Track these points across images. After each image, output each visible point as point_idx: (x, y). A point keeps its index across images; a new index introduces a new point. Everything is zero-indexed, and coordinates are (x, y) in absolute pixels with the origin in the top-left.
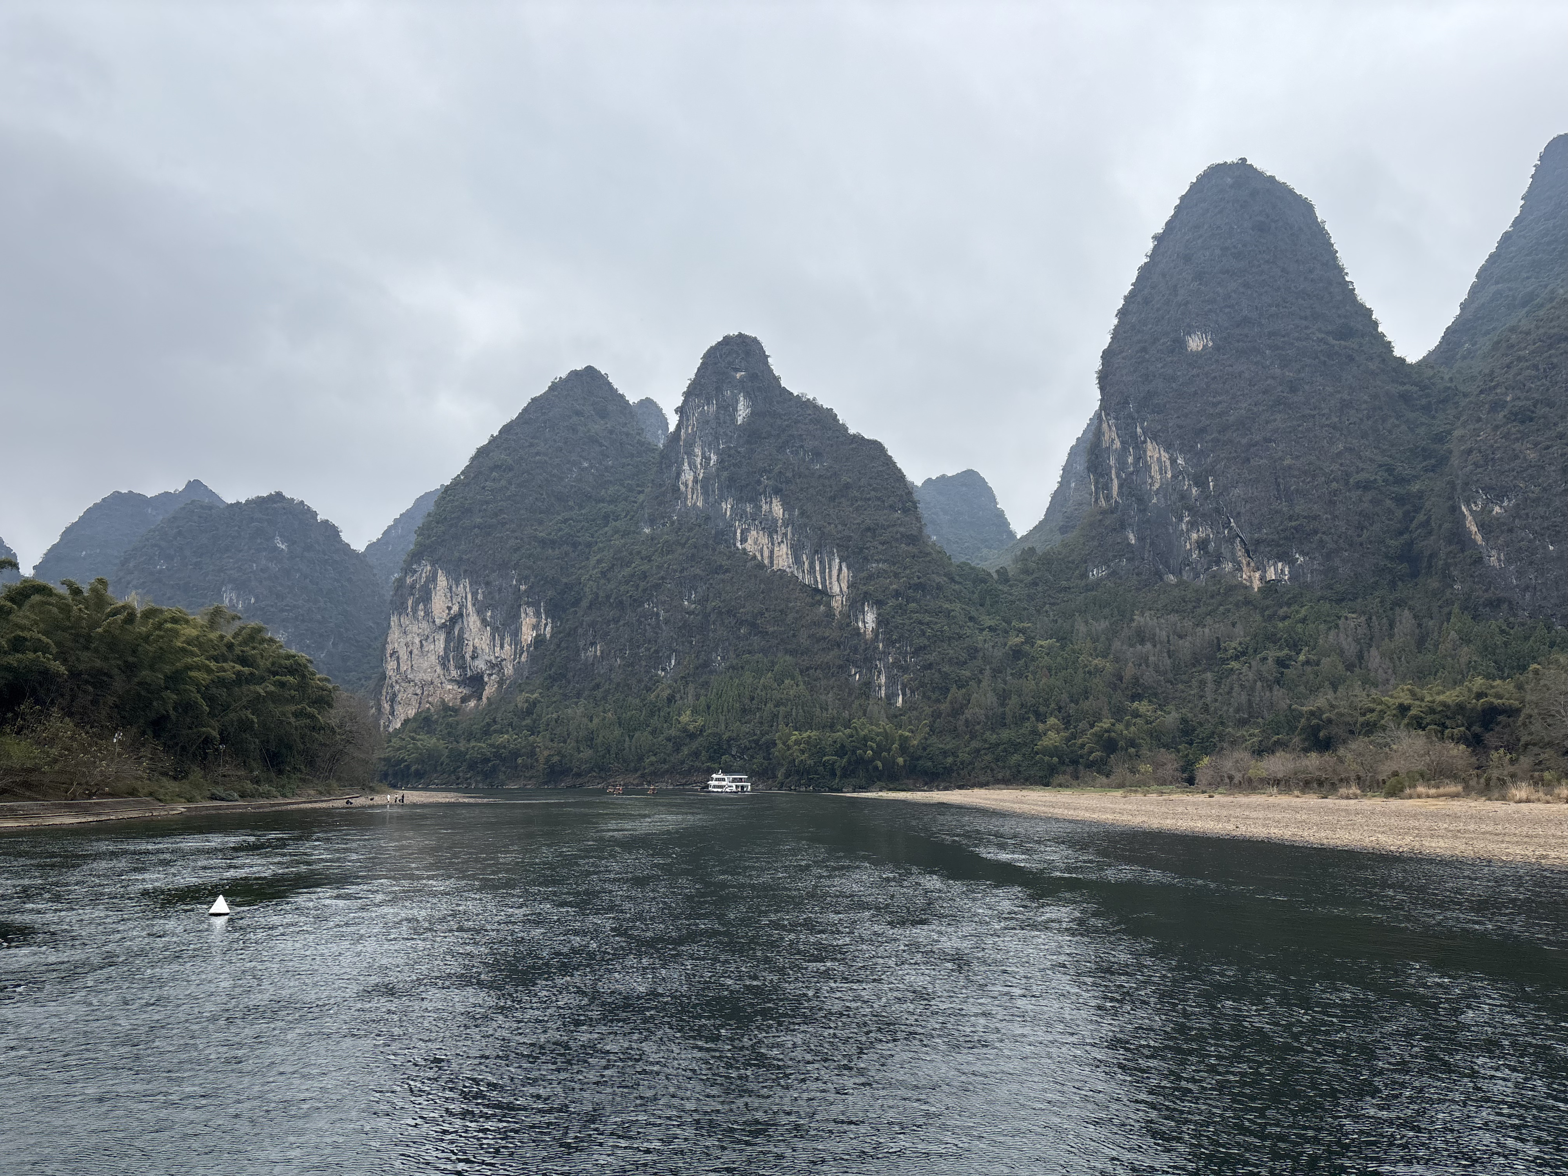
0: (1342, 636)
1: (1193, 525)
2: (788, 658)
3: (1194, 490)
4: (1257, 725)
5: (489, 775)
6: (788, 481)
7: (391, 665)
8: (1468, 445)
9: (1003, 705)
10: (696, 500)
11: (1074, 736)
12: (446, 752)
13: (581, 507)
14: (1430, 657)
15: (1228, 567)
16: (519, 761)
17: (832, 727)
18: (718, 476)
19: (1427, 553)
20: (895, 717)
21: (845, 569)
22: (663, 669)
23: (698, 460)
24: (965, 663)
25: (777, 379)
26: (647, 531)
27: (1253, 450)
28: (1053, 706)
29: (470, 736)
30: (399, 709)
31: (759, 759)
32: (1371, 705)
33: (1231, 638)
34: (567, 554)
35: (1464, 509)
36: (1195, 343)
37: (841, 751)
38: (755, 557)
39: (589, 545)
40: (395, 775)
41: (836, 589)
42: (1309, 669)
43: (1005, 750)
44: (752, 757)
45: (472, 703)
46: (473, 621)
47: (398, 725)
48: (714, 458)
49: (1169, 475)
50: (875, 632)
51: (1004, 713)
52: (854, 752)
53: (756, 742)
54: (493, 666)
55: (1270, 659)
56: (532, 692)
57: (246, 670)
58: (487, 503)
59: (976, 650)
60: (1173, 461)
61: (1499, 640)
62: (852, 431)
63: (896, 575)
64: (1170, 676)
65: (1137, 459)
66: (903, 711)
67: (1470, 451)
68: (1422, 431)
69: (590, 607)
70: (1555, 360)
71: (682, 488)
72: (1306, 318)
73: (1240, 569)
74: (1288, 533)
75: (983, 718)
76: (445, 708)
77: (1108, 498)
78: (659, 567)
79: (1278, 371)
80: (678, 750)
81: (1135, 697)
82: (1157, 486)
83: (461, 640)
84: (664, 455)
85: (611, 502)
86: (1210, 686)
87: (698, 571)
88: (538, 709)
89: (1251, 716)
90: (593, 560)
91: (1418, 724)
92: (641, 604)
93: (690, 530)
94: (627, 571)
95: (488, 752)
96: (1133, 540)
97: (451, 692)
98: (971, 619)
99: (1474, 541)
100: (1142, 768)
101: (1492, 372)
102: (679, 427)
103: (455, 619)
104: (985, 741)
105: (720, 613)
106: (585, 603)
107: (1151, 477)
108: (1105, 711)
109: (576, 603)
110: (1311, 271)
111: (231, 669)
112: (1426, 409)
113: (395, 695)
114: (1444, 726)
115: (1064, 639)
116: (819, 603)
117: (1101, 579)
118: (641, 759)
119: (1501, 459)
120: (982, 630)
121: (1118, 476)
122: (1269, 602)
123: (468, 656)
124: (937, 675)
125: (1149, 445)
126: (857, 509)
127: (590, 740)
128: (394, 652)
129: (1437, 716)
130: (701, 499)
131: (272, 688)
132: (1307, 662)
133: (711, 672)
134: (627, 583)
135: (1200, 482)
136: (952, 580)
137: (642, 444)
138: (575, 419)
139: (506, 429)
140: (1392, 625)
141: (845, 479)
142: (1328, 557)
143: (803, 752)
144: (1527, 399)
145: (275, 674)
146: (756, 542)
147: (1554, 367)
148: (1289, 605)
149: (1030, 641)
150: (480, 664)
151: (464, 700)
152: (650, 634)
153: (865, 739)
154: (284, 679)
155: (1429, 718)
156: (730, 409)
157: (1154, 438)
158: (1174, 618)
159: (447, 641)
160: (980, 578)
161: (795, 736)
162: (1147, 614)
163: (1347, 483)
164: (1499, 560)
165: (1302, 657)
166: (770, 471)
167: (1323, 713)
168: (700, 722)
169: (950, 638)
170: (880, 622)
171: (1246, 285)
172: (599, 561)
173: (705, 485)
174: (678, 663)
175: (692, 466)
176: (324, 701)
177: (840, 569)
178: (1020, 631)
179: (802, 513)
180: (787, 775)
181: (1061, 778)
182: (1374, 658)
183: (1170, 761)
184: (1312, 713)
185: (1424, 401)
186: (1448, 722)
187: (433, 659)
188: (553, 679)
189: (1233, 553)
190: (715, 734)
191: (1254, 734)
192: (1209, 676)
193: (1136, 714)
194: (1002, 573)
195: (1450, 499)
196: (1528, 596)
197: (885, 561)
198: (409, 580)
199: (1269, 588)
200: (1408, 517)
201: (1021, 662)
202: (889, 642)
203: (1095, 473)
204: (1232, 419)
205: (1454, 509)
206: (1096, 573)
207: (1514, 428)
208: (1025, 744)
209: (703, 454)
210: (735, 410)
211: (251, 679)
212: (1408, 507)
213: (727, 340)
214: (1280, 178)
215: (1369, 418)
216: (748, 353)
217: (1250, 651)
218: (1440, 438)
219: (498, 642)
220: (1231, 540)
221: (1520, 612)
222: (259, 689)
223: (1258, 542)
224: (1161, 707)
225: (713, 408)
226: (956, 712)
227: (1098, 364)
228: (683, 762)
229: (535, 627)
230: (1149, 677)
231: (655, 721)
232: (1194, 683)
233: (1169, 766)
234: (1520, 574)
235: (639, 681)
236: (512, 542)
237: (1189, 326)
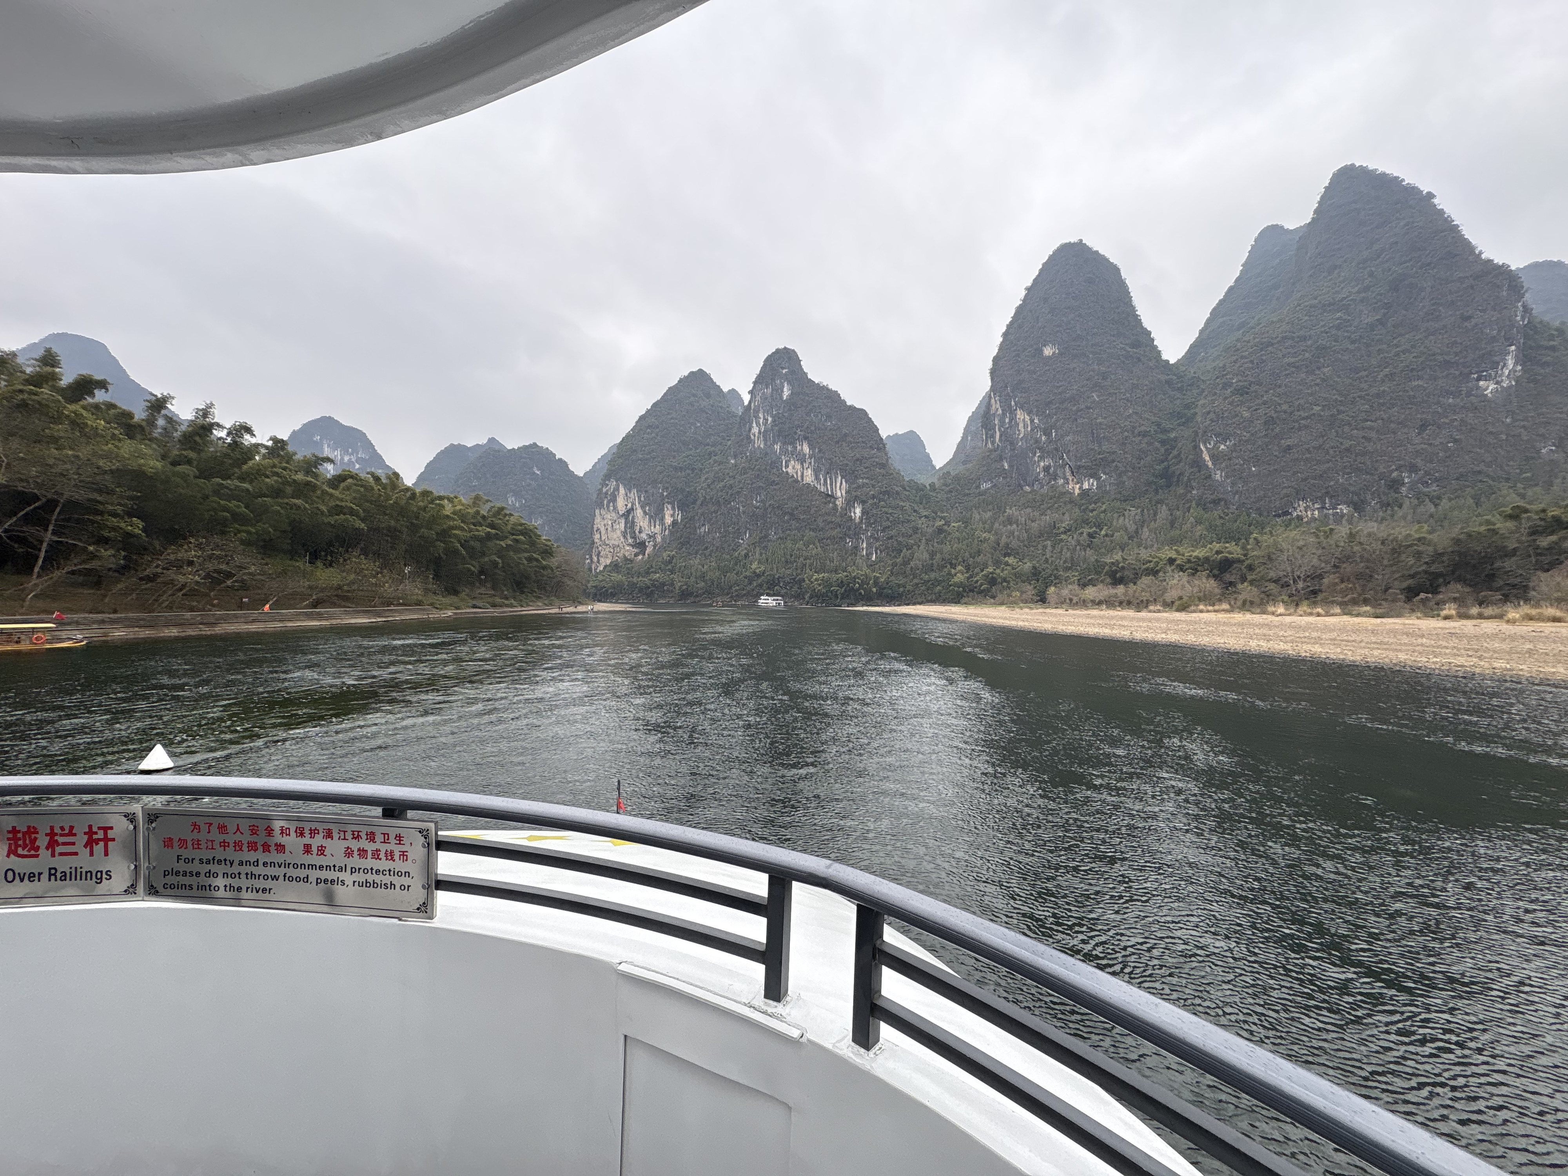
0: (1127, 520)
1: (1041, 458)
2: (811, 533)
3: (1043, 438)
4: (1077, 571)
5: (649, 595)
6: (812, 432)
7: (597, 536)
8: (1208, 409)
9: (932, 559)
10: (760, 443)
11: (971, 576)
12: (626, 583)
13: (696, 449)
14: (1178, 532)
15: (1061, 481)
16: (665, 588)
17: (836, 572)
18: (772, 430)
19: (1177, 473)
20: (871, 566)
21: (844, 483)
22: (742, 539)
23: (761, 421)
24: (911, 536)
25: (806, 374)
26: (733, 461)
27: (1079, 414)
28: (960, 559)
29: (639, 574)
30: (602, 560)
31: (795, 588)
32: (1150, 559)
33: (1062, 522)
34: (689, 475)
35: (1202, 447)
36: (1048, 351)
37: (841, 584)
38: (793, 476)
39: (701, 470)
40: (601, 594)
41: (839, 494)
42: (1107, 539)
43: (932, 584)
44: (791, 587)
45: (640, 557)
46: (639, 512)
47: (602, 569)
48: (770, 419)
49: (1029, 429)
50: (861, 518)
51: (932, 564)
52: (848, 585)
53: (794, 579)
54: (650, 537)
55: (1085, 534)
56: (672, 551)
57: (493, 531)
58: (645, 446)
59: (917, 529)
60: (1032, 421)
61: (1219, 522)
62: (849, 403)
63: (873, 486)
64: (1026, 543)
65: (1011, 421)
66: (875, 563)
67: (1209, 413)
68: (1178, 402)
69: (701, 505)
70: (1264, 358)
71: (752, 437)
72: (1114, 336)
73: (1068, 483)
74: (1097, 462)
75: (921, 566)
76: (626, 559)
77: (993, 443)
78: (739, 482)
79: (1096, 367)
80: (750, 584)
81: (1008, 555)
82: (1022, 435)
83: (633, 522)
84: (742, 418)
85: (712, 446)
86: (1049, 548)
87: (761, 484)
88: (674, 561)
89: (1072, 565)
90: (703, 479)
91: (1181, 568)
92: (730, 503)
93: (757, 461)
94: (721, 484)
95: (648, 583)
96: (1006, 466)
97: (629, 551)
98: (915, 511)
99: (1207, 466)
100: (1014, 594)
101: (1225, 365)
102: (750, 402)
103: (629, 512)
104: (921, 579)
105: (774, 508)
106: (699, 502)
107: (1019, 431)
108: (990, 563)
109: (694, 502)
110: (1117, 308)
111: (483, 531)
112: (1180, 389)
113: (599, 553)
114: (1197, 571)
115: (966, 522)
116: (830, 502)
117: (988, 489)
118: (731, 588)
119: (1227, 417)
120: (920, 518)
121: (999, 430)
122: (1083, 502)
123: (637, 532)
124: (895, 543)
125: (1018, 412)
126: (851, 448)
127: (703, 577)
128: (598, 529)
129: (1193, 565)
130: (763, 443)
131: (510, 542)
132: (1106, 535)
133: (769, 541)
134: (722, 491)
135: (1047, 433)
136: (905, 489)
137: (729, 412)
138: (692, 399)
139: (655, 405)
140: (1155, 514)
141: (845, 431)
142: (1120, 475)
143: (820, 585)
144: (1245, 381)
145: (513, 534)
146: (793, 468)
147: (1264, 361)
148: (1095, 503)
149: (947, 523)
150: (644, 536)
151: (636, 555)
152: (735, 520)
153: (855, 578)
154: (518, 537)
155: (1188, 566)
156: (779, 390)
157: (1022, 408)
158: (1029, 510)
159: (626, 523)
160: (920, 488)
161: (816, 576)
162: (1014, 509)
163: (1133, 432)
164: (1221, 476)
165: (1103, 532)
166: (802, 426)
167: (1119, 563)
168: (763, 568)
169: (903, 522)
170: (863, 513)
171: (1080, 316)
172: (706, 479)
173: (765, 435)
174: (750, 536)
175: (758, 424)
176: (548, 552)
177: (841, 483)
178: (942, 518)
179: (820, 451)
180: (811, 598)
181: (965, 600)
182: (1145, 533)
183: (1030, 590)
184: (1113, 563)
185: (1179, 385)
186: (1199, 568)
187: (618, 532)
188: (682, 544)
189: (1064, 474)
190: (770, 575)
191: (1074, 575)
192: (1049, 543)
193: (1007, 564)
194: (932, 485)
195: (1193, 441)
196: (1237, 497)
197: (867, 478)
198: (604, 490)
199: (1084, 493)
200: (1168, 452)
201: (942, 536)
202: (869, 524)
203: (986, 429)
204: (1068, 395)
205: (1196, 447)
206: (985, 486)
207: (1236, 398)
208: (944, 581)
209: (764, 417)
210: (782, 391)
211: (497, 537)
212: (1168, 446)
213: (778, 351)
214: (1101, 252)
215: (1147, 394)
216: (789, 358)
217: (1073, 529)
218: (1188, 407)
219: (653, 524)
220: (1063, 466)
221: (1231, 506)
222: (503, 544)
223: (1079, 467)
224: (1020, 560)
225: (770, 390)
226: (906, 563)
227: (990, 365)
228: (753, 590)
229: (672, 516)
230: (1015, 544)
231: (737, 568)
232: (1040, 547)
233: (1029, 593)
234: (1233, 484)
235: (729, 546)
236: (659, 468)
237: (1045, 341)
